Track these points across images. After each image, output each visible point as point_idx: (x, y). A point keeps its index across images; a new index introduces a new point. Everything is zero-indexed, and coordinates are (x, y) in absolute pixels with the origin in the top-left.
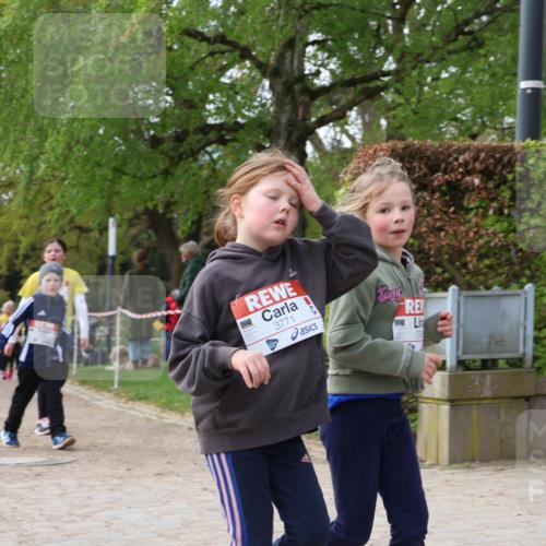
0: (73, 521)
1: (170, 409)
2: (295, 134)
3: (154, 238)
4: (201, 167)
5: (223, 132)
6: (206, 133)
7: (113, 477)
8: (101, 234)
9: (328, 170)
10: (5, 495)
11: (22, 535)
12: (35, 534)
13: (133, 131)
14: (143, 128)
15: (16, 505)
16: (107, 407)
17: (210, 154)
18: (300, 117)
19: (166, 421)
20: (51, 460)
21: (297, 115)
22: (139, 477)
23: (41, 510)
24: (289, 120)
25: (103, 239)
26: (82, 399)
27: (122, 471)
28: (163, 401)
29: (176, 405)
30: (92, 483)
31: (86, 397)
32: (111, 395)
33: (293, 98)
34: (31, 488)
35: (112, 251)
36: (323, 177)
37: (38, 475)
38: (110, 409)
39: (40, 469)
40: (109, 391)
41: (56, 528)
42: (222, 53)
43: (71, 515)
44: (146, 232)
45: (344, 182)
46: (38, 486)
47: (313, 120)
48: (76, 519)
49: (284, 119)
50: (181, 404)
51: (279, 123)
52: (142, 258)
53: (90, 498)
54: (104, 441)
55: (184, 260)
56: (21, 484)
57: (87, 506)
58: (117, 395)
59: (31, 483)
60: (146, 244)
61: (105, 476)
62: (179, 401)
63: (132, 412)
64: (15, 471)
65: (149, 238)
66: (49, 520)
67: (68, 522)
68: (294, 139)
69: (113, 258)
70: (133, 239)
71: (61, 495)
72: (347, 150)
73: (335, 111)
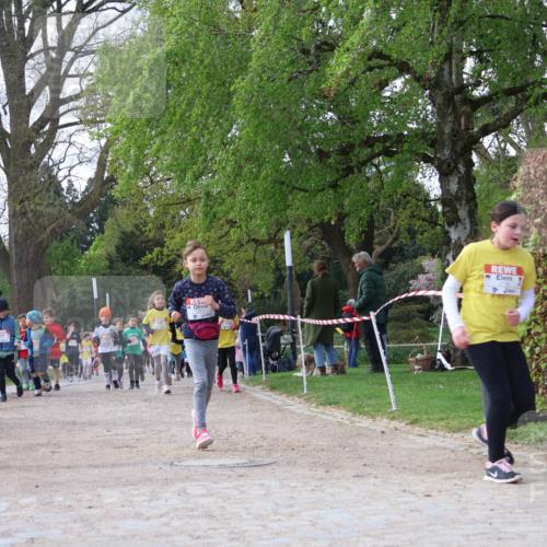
0: (279, 520)
1: (360, 414)
2: (460, 144)
3: (328, 250)
4: (368, 179)
5: (388, 144)
6: (371, 146)
7: (313, 478)
8: (276, 247)
9: (496, 179)
10: (212, 495)
11: (232, 532)
12: (246, 531)
13: (299, 147)
14: (309, 143)
15: (224, 504)
16: (299, 411)
17: (377, 166)
18: (463, 127)
19: (358, 424)
20: (251, 462)
21: (460, 125)
22: (338, 479)
23: (247, 509)
24: (453, 130)
25: (279, 251)
26: (274, 404)
27: (320, 472)
28: (354, 405)
29: (366, 409)
30: (294, 484)
31: (278, 403)
32: (302, 400)
33: (454, 108)
34: (235, 488)
35: (289, 262)
36: (491, 185)
37: (241, 476)
38: (302, 414)
39: (242, 471)
40: (300, 397)
41: (264, 526)
42: (381, 67)
43: (276, 514)
44: (320, 244)
45: (515, 188)
46: (242, 486)
47: (476, 129)
48: (282, 518)
49: (447, 130)
50: (370, 409)
51: (442, 133)
52: (321, 268)
53: (293, 498)
54: (301, 444)
55: (358, 269)
56: (226, 484)
57: (291, 506)
58: (308, 400)
59: (234, 483)
60: (321, 254)
61: (305, 478)
62: (368, 406)
63: (324, 417)
64: (219, 472)
65: (324, 249)
66: (256, 518)
67: (275, 521)
68: (458, 148)
69: (290, 268)
70: (308, 250)
71: (265, 495)
72: (513, 158)
73: (498, 120)
